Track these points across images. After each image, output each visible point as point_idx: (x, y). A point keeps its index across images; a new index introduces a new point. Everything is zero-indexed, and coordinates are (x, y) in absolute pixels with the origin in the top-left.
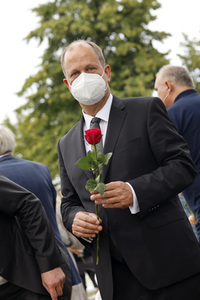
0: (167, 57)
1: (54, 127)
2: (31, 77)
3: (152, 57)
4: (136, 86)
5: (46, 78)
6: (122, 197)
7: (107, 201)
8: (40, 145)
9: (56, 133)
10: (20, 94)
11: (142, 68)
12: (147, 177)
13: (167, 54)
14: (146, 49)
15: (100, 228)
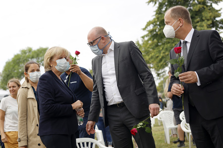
0: (220, 12)
1: (160, 46)
2: (150, 21)
3: (212, 12)
4: (203, 26)
5: (157, 21)
6: (191, 78)
7: (185, 80)
8: (153, 54)
9: (161, 49)
10: (144, 29)
11: (206, 17)
12: (205, 69)
13: (220, 10)
14: (209, 8)
15: (183, 92)
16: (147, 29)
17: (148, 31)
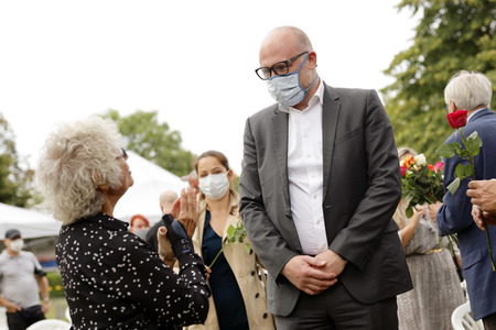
16: (393, 72)
17: (397, 76)
